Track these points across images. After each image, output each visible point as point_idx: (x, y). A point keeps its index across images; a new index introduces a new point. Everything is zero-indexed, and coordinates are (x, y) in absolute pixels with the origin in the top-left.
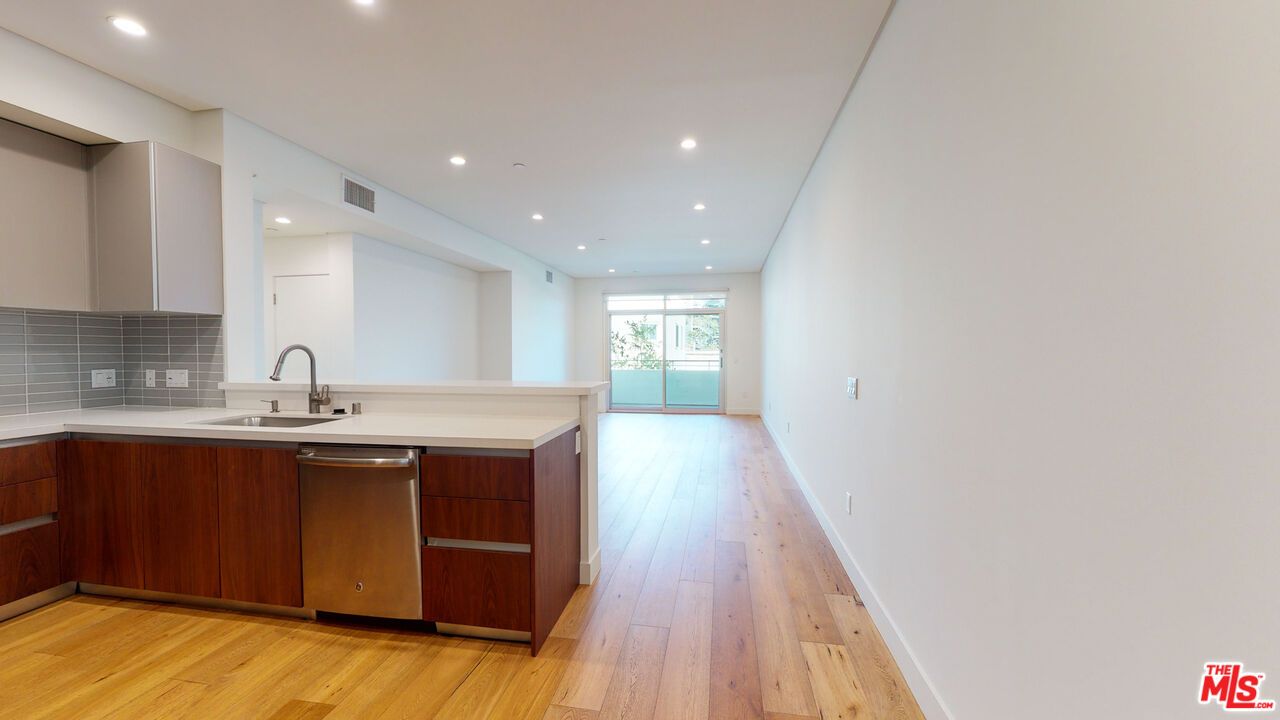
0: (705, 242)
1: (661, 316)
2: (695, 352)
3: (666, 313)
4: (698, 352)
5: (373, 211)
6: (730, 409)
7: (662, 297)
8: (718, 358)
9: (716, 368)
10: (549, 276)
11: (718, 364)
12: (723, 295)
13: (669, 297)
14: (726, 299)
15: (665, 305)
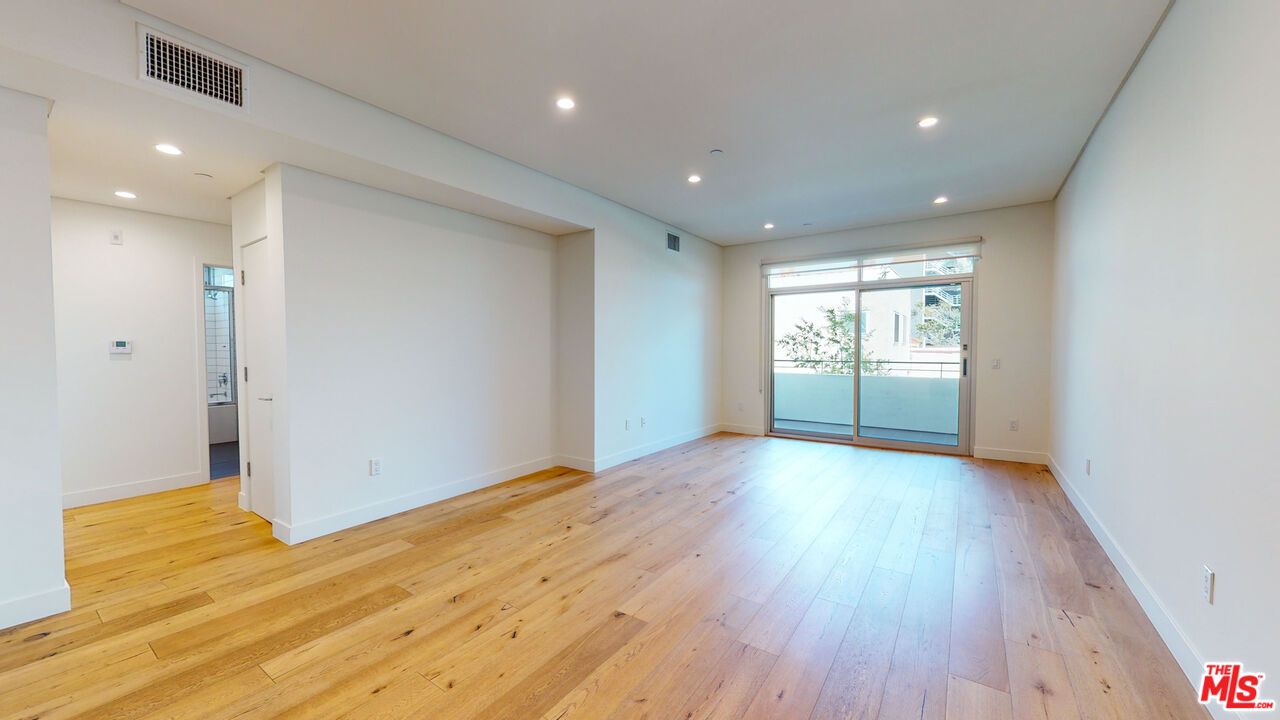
0: (928, 122)
1: (852, 295)
2: (924, 348)
3: (862, 288)
4: (930, 348)
5: (238, 102)
6: (979, 450)
7: (854, 263)
8: (957, 358)
9: (954, 373)
10: (673, 242)
11: (958, 368)
12: (971, 250)
13: (867, 262)
14: (977, 257)
15: (860, 275)
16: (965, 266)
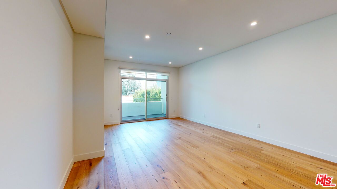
1: (144, 81)
3: (147, 80)
6: (170, 117)
7: (145, 73)
13: (148, 73)
14: (168, 76)
15: (146, 76)
16: (166, 78)
